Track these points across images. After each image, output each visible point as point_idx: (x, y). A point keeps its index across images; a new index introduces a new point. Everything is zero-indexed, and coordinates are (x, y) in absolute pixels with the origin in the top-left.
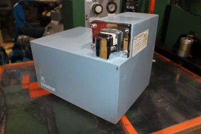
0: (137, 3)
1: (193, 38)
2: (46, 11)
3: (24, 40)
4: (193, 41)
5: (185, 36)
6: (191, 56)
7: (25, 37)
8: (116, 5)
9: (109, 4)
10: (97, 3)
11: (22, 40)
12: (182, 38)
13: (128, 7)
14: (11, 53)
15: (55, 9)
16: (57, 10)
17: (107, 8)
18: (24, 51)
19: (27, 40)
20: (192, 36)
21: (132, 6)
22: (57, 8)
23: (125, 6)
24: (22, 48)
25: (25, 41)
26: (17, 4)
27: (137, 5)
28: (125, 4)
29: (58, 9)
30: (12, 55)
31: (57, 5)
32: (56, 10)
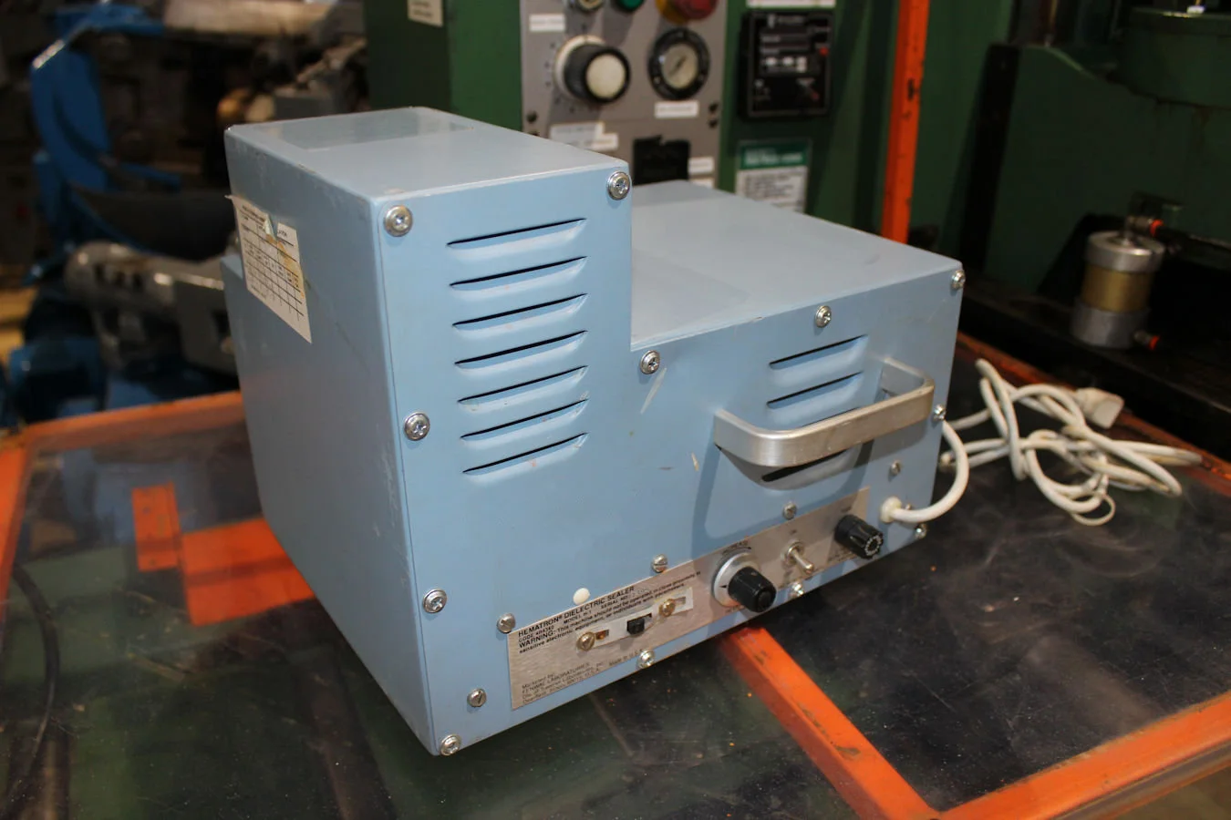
0: (822, 38)
1: (1161, 236)
2: (240, 94)
3: (110, 273)
4: (1160, 250)
5: (1113, 223)
6: (1151, 340)
7: (118, 251)
8: (700, 48)
9: (662, 43)
10: (594, 39)
11: (99, 269)
12: (1099, 239)
13: (771, 62)
14: (15, 354)
15: (301, 78)
16: (313, 84)
17: (654, 70)
18: (111, 341)
19: (129, 272)
20: (1150, 222)
21: (795, 55)
22: (311, 71)
23: (758, 57)
24: (98, 322)
25: (119, 279)
26: (52, 51)
27: (823, 47)
28: (758, 42)
29: (318, 76)
30: (25, 366)
31: (314, 56)
32: (303, 86)
